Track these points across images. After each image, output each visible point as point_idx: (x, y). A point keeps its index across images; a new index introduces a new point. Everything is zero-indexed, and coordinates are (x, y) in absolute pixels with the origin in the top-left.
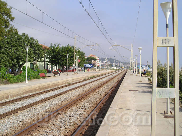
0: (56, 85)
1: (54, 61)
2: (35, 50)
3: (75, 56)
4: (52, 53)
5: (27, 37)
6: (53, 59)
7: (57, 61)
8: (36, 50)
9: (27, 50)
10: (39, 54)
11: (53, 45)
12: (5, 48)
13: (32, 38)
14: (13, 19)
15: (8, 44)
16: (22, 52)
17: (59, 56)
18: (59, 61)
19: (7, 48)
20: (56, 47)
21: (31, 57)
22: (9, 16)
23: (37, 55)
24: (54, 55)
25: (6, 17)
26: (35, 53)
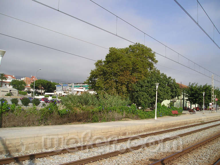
0: (186, 124)
1: (192, 99)
2: (172, 89)
3: (213, 95)
4: (190, 92)
5: (165, 76)
6: (191, 98)
7: (194, 100)
8: (174, 89)
9: (157, 87)
10: (176, 92)
11: (191, 84)
12: (146, 86)
13: (169, 78)
14: (156, 62)
15: (149, 83)
16: (160, 91)
17: (197, 95)
18: (197, 99)
19: (147, 86)
20: (194, 86)
21: (168, 95)
22: (153, 60)
23: (174, 93)
24: (192, 94)
25: (150, 60)
26: (172, 91)
